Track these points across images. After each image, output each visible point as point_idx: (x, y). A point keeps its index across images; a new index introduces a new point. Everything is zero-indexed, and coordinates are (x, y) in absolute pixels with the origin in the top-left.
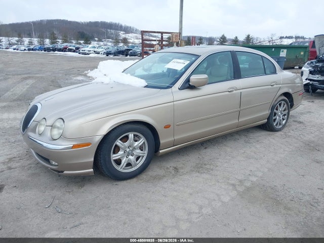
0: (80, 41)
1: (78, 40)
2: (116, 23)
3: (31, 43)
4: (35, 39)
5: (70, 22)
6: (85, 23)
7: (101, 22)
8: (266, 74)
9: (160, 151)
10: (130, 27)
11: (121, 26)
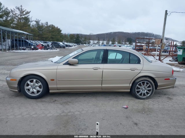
0: (127, 43)
1: (126, 42)
2: (150, 33)
3: (103, 43)
4: (106, 42)
5: (125, 33)
6: (133, 33)
7: (142, 32)
8: (129, 63)
9: (50, 91)
10: (159, 35)
11: (153, 35)
